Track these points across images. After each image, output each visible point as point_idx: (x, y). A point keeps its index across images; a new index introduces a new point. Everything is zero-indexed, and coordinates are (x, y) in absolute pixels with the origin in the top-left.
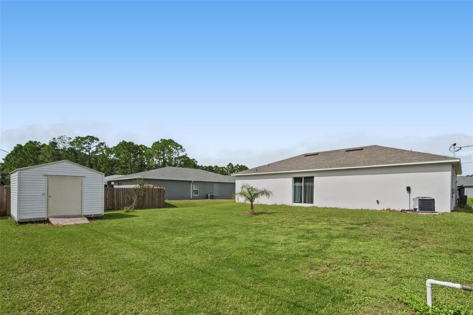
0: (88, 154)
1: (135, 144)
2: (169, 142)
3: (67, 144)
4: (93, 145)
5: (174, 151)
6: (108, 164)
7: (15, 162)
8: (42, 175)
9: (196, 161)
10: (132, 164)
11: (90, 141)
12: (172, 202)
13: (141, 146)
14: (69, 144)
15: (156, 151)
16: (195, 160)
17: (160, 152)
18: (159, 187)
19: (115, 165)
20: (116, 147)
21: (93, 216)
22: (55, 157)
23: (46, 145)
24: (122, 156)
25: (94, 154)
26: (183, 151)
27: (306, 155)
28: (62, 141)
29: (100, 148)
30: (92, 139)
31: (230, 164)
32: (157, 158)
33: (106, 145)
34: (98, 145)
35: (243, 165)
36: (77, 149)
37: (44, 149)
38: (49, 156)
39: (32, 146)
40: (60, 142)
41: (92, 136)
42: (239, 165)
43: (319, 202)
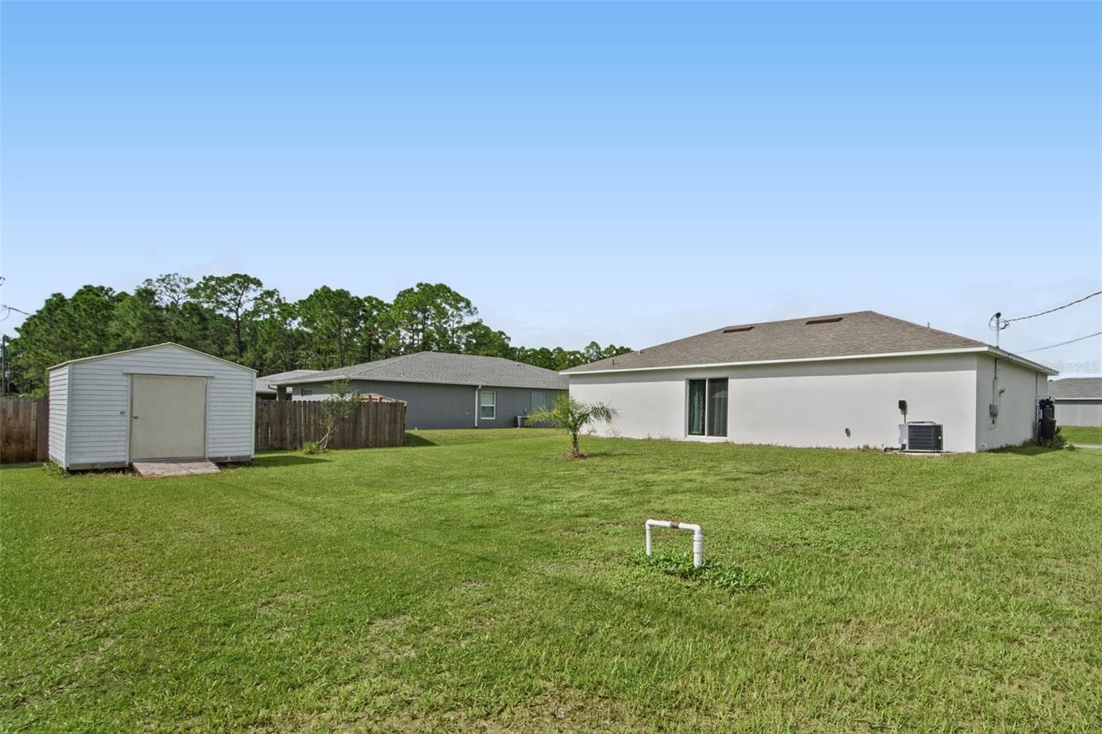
0: (235, 319)
1: (353, 294)
2: (439, 290)
3: (182, 295)
4: (246, 296)
5: (450, 313)
6: (282, 343)
7: (48, 338)
8: (121, 373)
9: (507, 338)
10: (344, 342)
11: (240, 288)
12: (425, 434)
13: (369, 299)
14: (187, 294)
15: (406, 312)
16: (505, 335)
17: (416, 315)
18: (393, 400)
19: (303, 346)
20: (304, 301)
21: (229, 460)
22: (151, 327)
23: (128, 295)
24: (319, 324)
25: (249, 319)
26: (471, 313)
27: (727, 331)
28: (169, 286)
29: (265, 303)
30: (245, 281)
31: (594, 344)
32: (408, 330)
33: (281, 297)
34: (259, 297)
35: (625, 347)
36: (205, 306)
37: (123, 306)
38: (135, 323)
39: (92, 299)
40: (164, 289)
41: (246, 276)
42: (614, 347)
43: (738, 432)
